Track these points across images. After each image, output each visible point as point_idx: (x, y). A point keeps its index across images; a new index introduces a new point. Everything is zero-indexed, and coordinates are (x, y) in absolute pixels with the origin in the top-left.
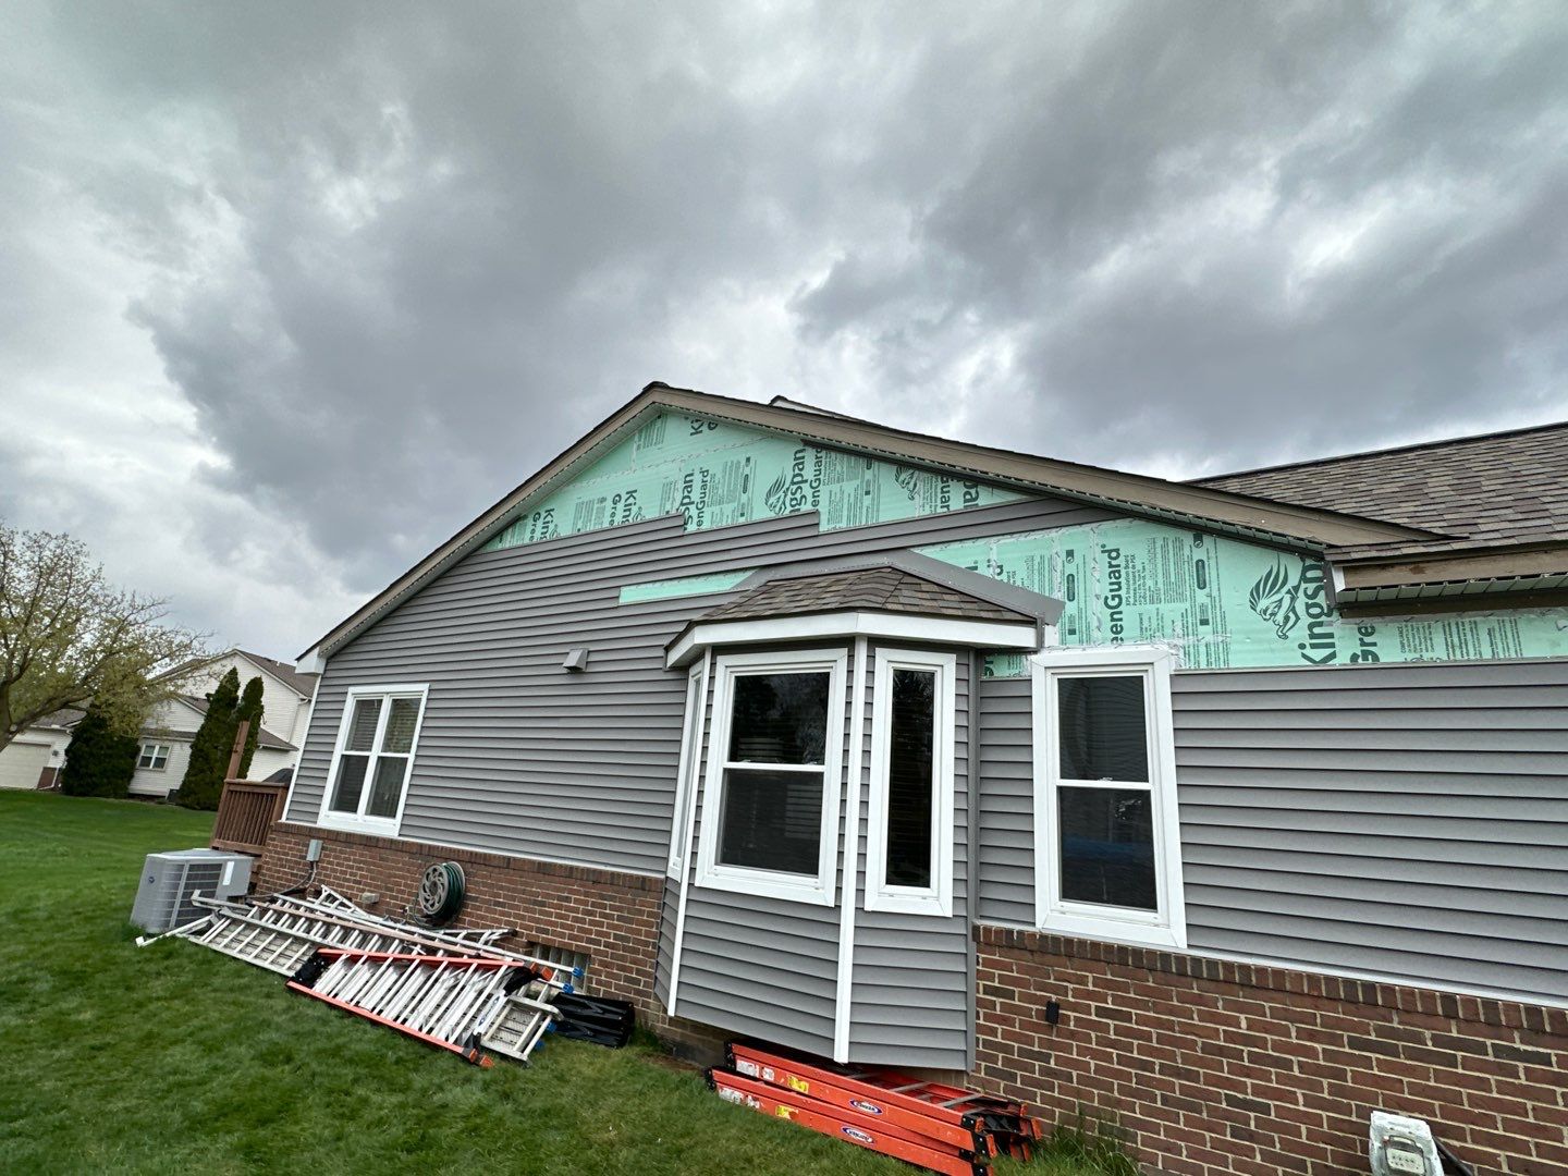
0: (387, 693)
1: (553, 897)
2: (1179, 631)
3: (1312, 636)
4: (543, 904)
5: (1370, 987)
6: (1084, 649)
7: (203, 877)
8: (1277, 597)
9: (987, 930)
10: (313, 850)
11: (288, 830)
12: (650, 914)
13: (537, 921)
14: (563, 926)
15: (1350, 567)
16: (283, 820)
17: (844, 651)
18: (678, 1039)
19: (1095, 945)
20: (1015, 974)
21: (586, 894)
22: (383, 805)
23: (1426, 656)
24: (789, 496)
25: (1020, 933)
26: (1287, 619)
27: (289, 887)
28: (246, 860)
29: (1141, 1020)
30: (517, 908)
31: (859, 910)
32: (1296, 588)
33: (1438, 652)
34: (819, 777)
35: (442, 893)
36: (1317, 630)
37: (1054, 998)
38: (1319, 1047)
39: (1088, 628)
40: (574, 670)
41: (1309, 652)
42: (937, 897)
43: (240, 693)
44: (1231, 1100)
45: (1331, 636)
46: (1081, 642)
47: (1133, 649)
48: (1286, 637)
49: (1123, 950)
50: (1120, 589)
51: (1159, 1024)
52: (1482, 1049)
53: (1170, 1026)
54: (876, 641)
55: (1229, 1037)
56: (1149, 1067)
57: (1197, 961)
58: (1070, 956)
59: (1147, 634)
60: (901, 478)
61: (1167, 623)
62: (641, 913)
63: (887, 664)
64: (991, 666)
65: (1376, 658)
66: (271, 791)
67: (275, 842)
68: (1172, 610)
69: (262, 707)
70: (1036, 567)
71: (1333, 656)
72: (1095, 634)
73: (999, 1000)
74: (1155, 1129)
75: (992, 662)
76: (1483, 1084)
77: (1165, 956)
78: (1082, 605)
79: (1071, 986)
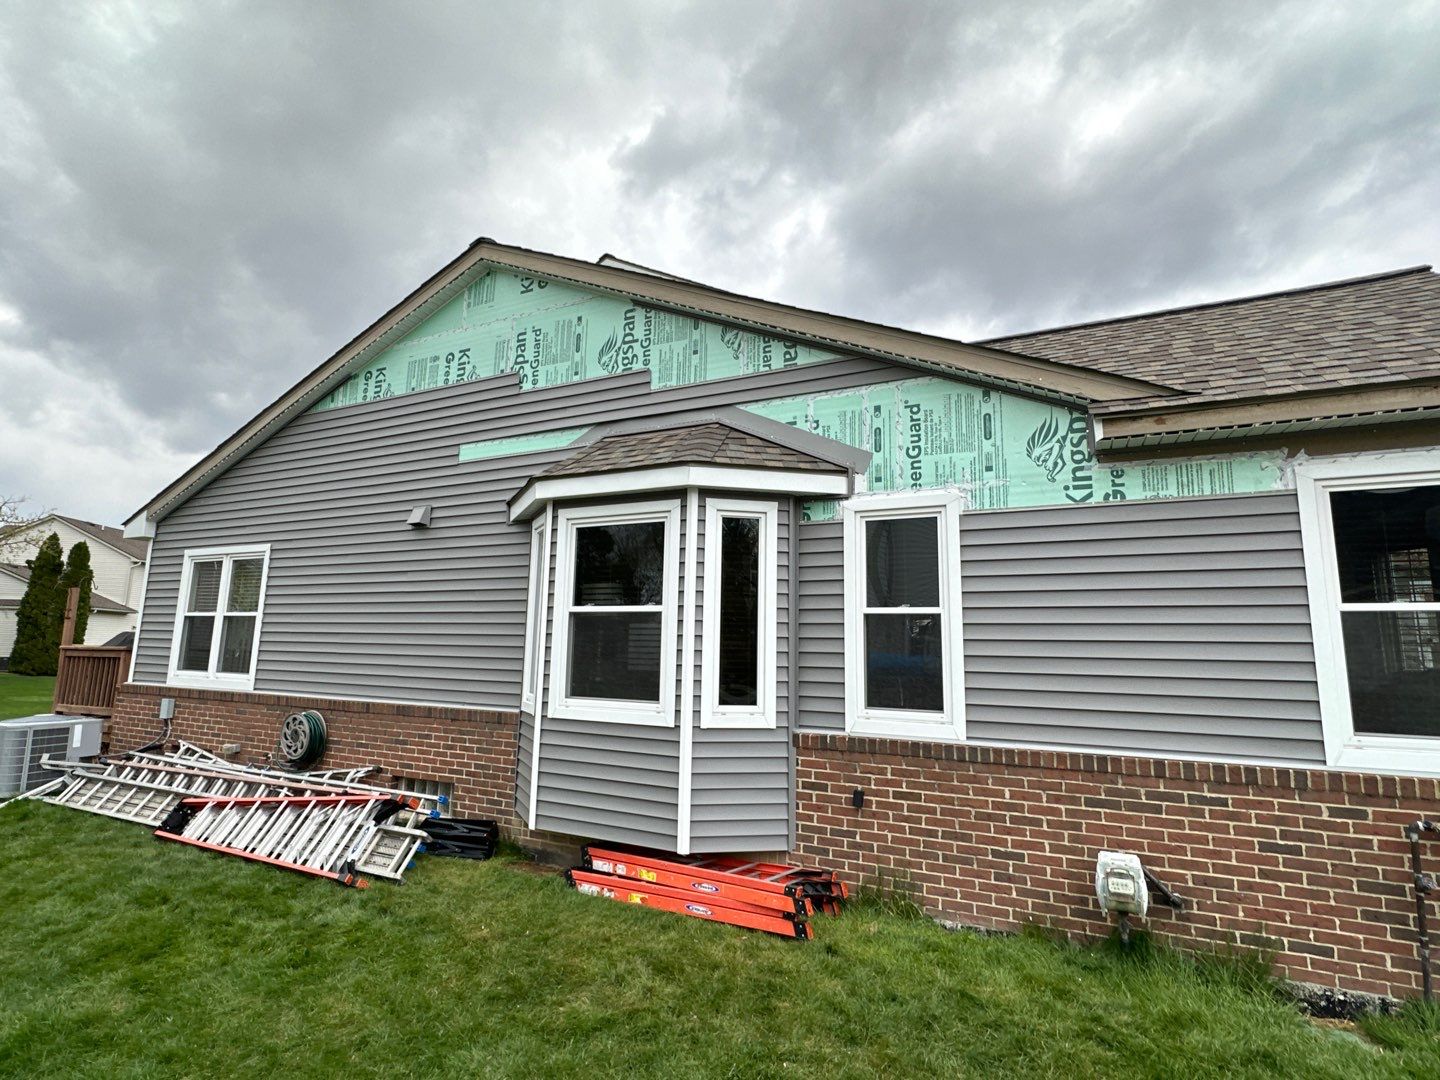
0: (226, 555)
1: (414, 736)
2: (968, 476)
3: (1075, 479)
4: (405, 743)
5: (1102, 759)
6: (888, 495)
7: (49, 741)
8: (1049, 446)
9: (806, 737)
10: (166, 708)
11: (135, 691)
12: (507, 745)
13: (401, 758)
14: (425, 760)
15: (1109, 419)
16: (130, 681)
17: (677, 502)
18: (540, 848)
19: (894, 743)
20: (828, 771)
21: (445, 731)
22: (234, 661)
23: (1162, 494)
24: (621, 355)
25: (832, 737)
26: (1056, 464)
27: (144, 744)
28: (97, 722)
29: (929, 799)
30: (380, 748)
31: (696, 728)
32: (1064, 438)
33: (1172, 492)
34: (658, 615)
35: (304, 740)
36: (1079, 474)
37: (860, 787)
38: (1063, 807)
39: (892, 476)
40: (418, 527)
41: (1072, 492)
42: (764, 712)
43: (64, 558)
44: (995, 853)
45: (1089, 478)
46: (886, 488)
47: (930, 493)
48: (1054, 480)
49: (916, 745)
50: (919, 440)
51: (943, 800)
52: (1180, 799)
53: (951, 801)
54: (706, 492)
55: (996, 806)
56: (933, 834)
57: (973, 749)
58: (873, 753)
59: (941, 480)
60: (726, 339)
61: (958, 469)
62: (499, 744)
63: (717, 512)
64: (808, 512)
65: (1123, 496)
66: (112, 655)
67: (123, 703)
68: (963, 459)
69: (91, 572)
70: (848, 422)
71: (1090, 495)
72: (898, 481)
73: (814, 793)
74: (937, 880)
75: (809, 508)
76: (1180, 825)
77: (949, 748)
78: (887, 456)
79: (873, 777)
